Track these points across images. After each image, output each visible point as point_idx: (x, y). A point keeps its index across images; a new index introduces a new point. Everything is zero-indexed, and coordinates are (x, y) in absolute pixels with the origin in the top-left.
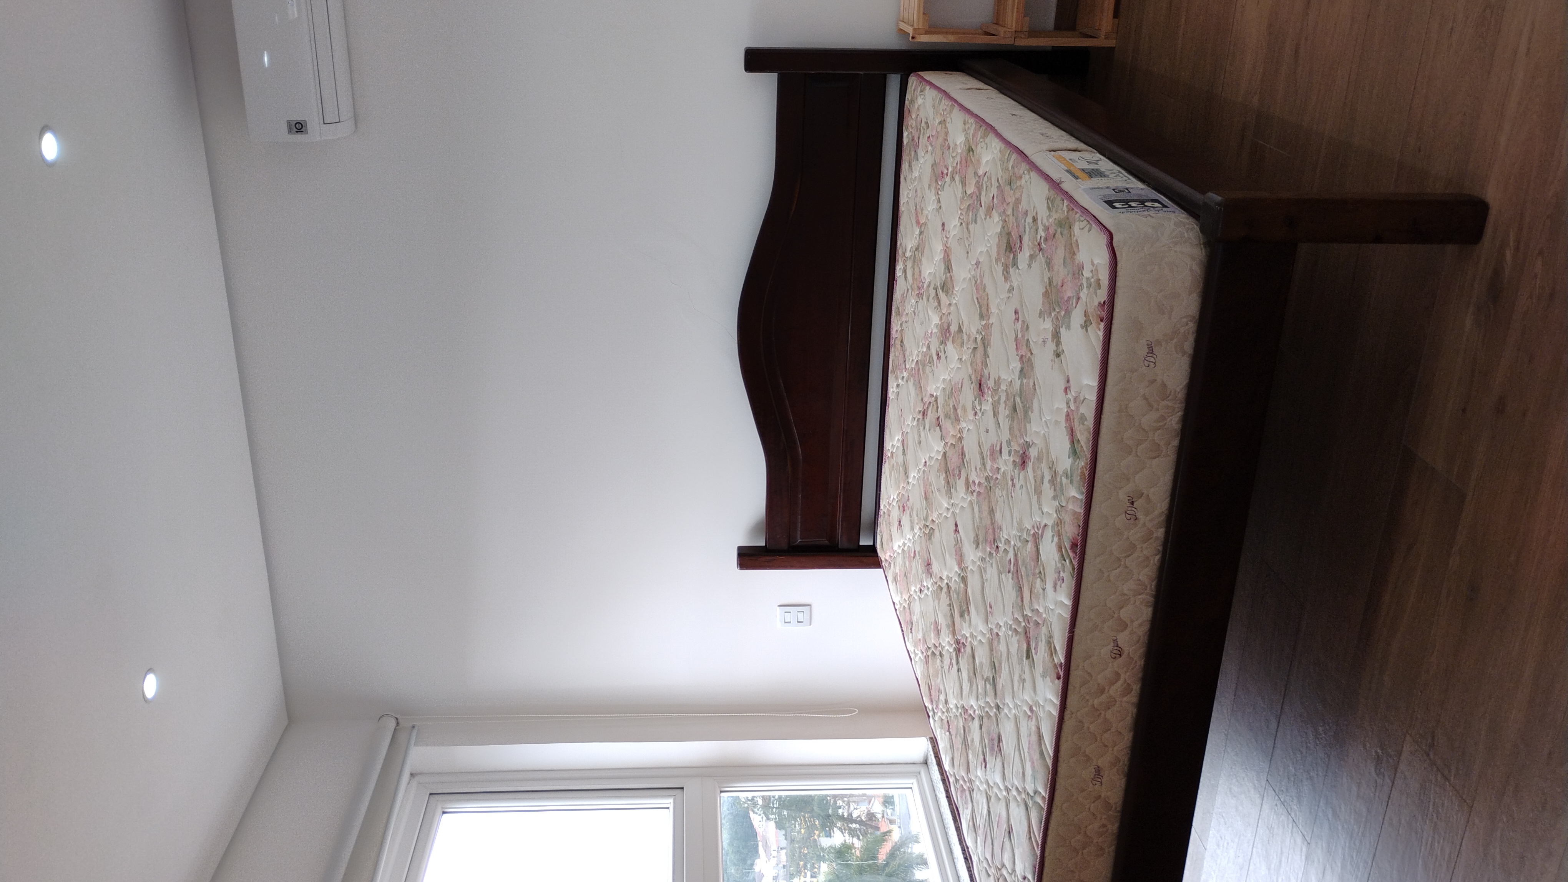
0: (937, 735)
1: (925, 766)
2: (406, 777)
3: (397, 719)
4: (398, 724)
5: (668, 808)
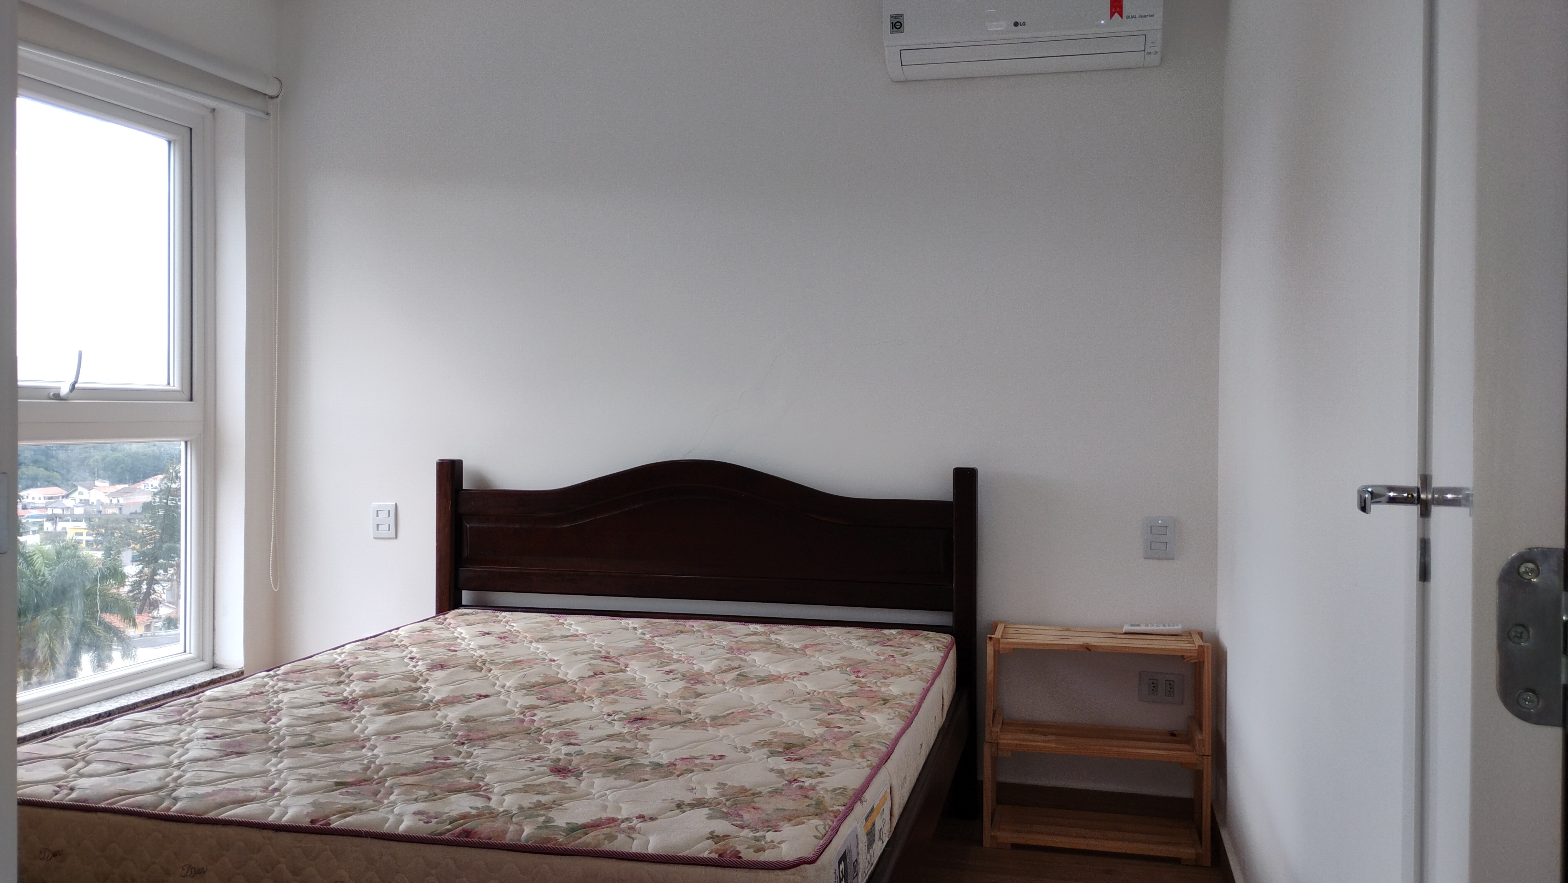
0: (248, 680)
1: (211, 666)
2: (213, 103)
3: (277, 97)
4: (272, 98)
5: (169, 384)
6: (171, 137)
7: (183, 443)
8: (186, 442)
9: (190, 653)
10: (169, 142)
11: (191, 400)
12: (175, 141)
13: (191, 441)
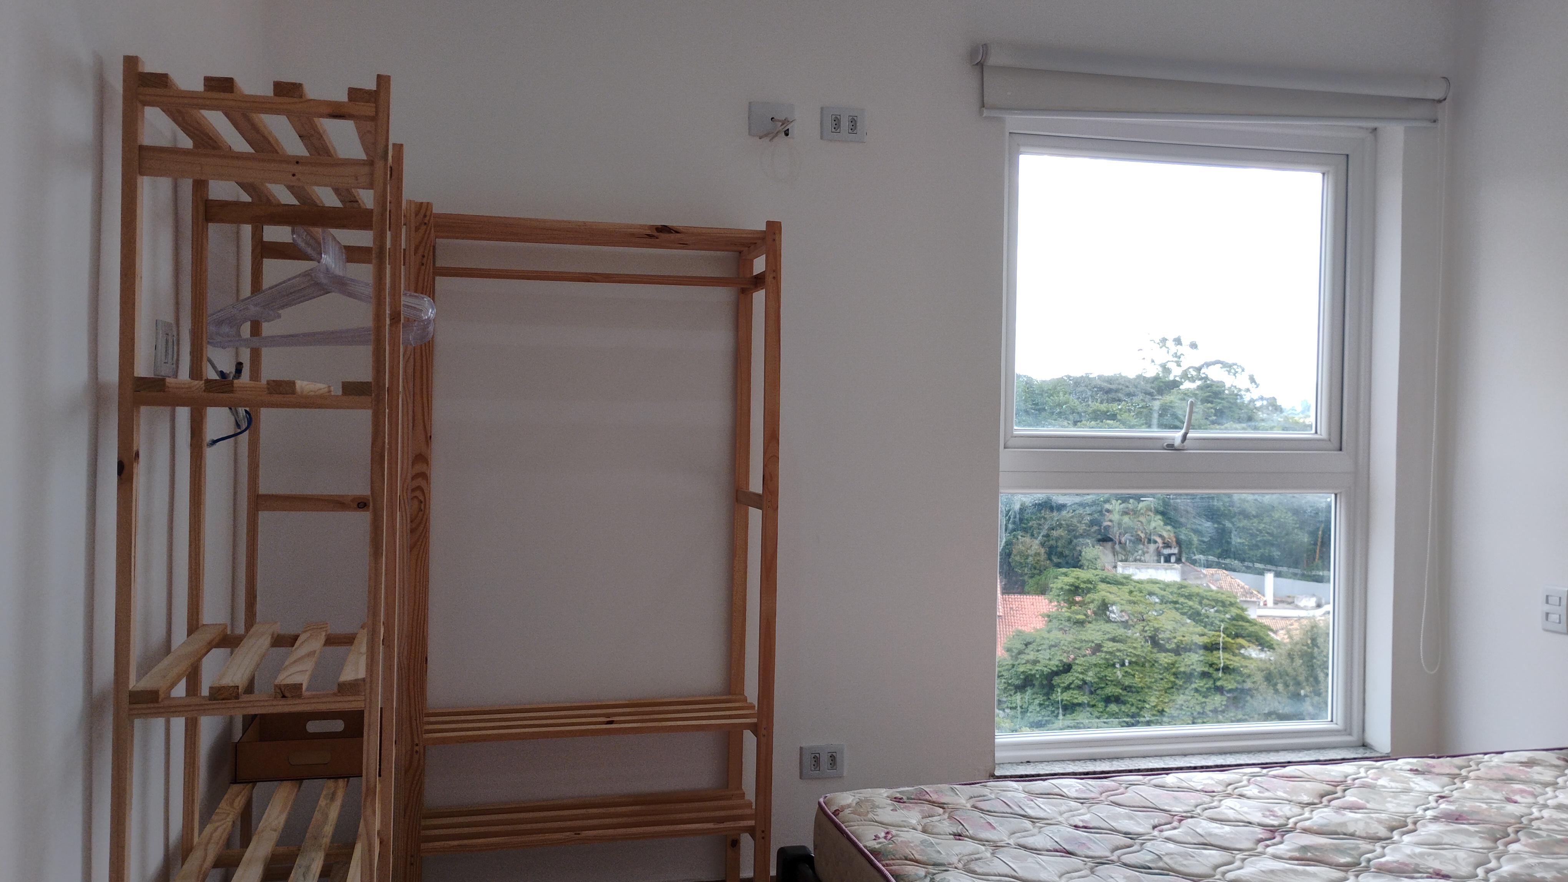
1: (1361, 744)
2: (1372, 124)
3: (1445, 99)
4: (1440, 101)
6: (1324, 169)
7: (1333, 496)
8: (1336, 495)
9: (1336, 724)
10: (1324, 174)
11: (1341, 450)
12: (1328, 172)
13: (1341, 493)
